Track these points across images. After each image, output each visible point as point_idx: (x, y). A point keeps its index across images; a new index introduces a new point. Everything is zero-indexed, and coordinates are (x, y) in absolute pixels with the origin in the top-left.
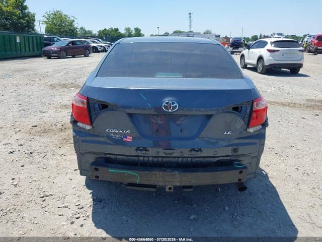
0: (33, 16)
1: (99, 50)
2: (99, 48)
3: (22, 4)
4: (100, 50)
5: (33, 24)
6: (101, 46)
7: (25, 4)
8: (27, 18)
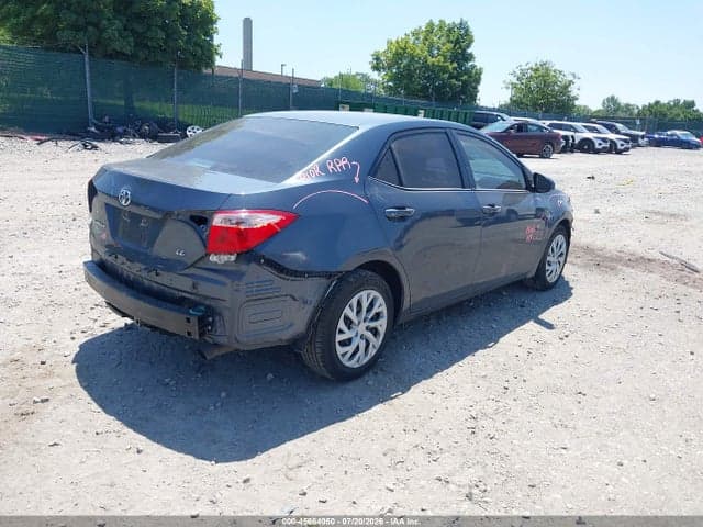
0: (479, 73)
1: (597, 147)
2: (597, 142)
3: (464, 50)
4: (600, 147)
5: (476, 88)
6: (604, 140)
7: (469, 51)
8: (465, 77)
